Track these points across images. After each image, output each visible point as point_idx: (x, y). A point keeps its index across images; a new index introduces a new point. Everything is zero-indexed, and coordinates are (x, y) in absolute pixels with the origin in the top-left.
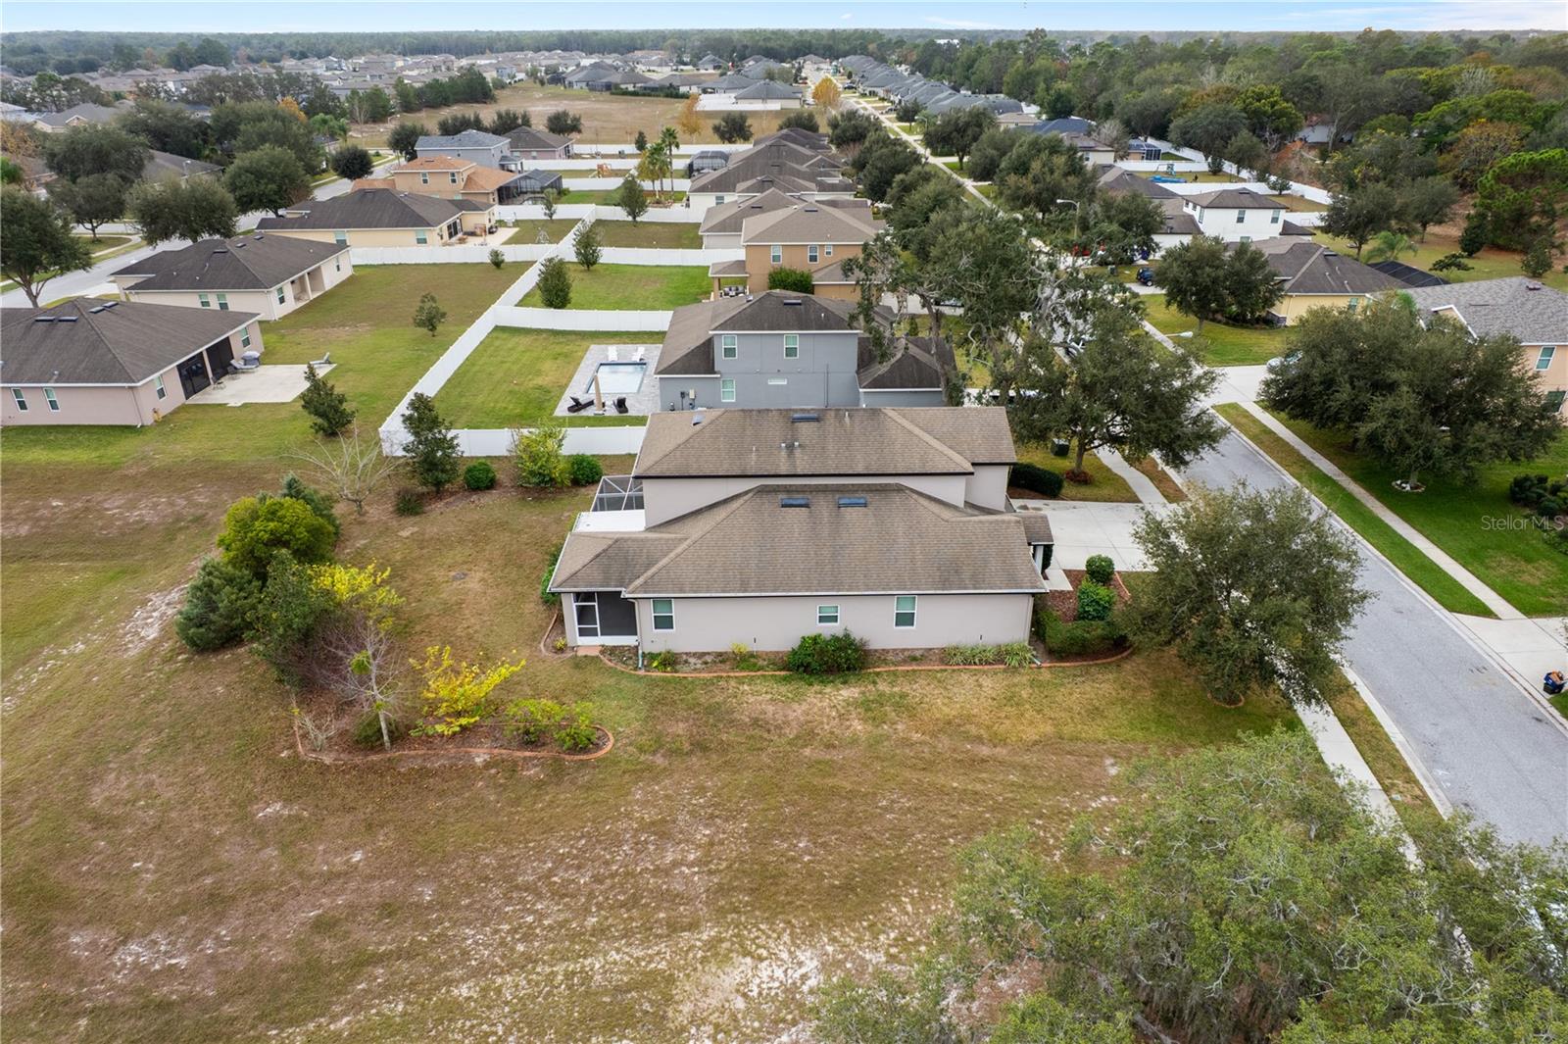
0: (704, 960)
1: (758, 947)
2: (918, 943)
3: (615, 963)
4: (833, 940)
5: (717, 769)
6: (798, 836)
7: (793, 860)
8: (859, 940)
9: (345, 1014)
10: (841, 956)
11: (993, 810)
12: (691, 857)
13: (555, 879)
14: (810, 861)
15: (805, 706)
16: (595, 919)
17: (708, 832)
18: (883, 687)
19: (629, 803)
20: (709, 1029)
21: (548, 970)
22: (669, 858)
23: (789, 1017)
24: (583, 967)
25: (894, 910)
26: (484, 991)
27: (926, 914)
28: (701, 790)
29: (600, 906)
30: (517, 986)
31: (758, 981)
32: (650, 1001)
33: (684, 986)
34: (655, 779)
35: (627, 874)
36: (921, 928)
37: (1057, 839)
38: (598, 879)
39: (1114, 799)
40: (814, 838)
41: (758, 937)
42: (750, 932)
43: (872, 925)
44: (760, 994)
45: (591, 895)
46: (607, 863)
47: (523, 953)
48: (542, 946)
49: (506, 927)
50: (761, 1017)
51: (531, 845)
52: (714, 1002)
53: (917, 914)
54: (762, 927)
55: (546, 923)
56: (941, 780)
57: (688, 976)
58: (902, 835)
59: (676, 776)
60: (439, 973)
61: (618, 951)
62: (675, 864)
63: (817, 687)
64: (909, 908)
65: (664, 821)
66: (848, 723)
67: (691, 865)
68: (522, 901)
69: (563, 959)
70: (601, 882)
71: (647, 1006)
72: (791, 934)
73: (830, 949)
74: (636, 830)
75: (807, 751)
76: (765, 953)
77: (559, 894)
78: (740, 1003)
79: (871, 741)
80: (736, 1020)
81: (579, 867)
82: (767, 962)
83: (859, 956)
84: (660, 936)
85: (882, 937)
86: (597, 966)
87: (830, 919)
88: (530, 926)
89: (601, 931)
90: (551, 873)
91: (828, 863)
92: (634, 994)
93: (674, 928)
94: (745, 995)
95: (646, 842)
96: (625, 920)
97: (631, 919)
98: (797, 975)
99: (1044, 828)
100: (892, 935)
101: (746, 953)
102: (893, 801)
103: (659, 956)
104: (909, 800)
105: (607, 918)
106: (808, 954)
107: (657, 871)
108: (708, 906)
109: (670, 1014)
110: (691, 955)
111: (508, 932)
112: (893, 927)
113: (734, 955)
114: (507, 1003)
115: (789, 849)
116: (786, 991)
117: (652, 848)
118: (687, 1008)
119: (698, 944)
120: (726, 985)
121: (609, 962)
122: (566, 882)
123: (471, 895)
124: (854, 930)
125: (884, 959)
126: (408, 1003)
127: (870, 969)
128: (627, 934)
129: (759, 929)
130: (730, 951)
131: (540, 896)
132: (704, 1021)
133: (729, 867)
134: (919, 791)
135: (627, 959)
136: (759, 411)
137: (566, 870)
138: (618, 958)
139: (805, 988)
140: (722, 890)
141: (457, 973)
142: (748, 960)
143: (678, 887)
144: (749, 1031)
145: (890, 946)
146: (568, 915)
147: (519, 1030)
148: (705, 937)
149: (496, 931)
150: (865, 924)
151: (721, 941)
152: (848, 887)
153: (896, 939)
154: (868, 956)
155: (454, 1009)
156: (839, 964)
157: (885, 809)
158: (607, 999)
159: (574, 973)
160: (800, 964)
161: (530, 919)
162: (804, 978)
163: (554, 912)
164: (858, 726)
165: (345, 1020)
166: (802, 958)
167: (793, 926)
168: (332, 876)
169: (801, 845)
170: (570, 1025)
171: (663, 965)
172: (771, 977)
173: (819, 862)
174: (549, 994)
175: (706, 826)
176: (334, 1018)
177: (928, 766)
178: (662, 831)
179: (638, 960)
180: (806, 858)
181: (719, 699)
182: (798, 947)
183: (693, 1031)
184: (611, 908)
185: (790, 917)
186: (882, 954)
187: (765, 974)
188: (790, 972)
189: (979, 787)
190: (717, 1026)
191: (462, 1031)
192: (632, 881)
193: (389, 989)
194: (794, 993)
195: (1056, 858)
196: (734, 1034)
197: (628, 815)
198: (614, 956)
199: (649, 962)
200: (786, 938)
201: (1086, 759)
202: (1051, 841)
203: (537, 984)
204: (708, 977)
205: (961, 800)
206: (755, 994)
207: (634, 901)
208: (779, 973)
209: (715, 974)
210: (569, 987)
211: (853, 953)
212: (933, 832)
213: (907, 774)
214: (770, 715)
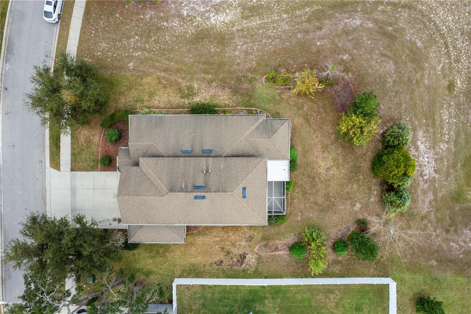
0: (235, 22)
1: (224, 25)
2: (189, 21)
3: (254, 22)
4: (207, 25)
5: (234, 71)
6: (214, 51)
7: (215, 46)
8: (202, 24)
9: (308, 11)
10: (206, 20)
11: (165, 55)
12: (239, 47)
13: (271, 40)
14: (211, 46)
15: (210, 94)
16: (260, 32)
17: (236, 53)
18: (187, 101)
19: (256, 60)
20: (234, 6)
21: (268, 20)
22: (245, 46)
23: (217, 6)
24: (261, 21)
25: (193, 31)
26: (281, 16)
27: (186, 29)
28: (238, 64)
29: (259, 35)
30: (274, 17)
31: (224, 16)
32: (246, 13)
33: (239, 16)
34: (250, 69)
35: (254, 42)
36: (188, 25)
37: (152, 43)
38: (261, 41)
39: (134, 54)
40: (210, 52)
41: (224, 27)
42: (226, 29)
43: (198, 28)
44: (223, 13)
45: (262, 37)
46: (259, 44)
47: (274, 24)
48: (271, 25)
49: (279, 29)
50: (223, 8)
51: (278, 48)
52: (233, 12)
53: (188, 29)
54: (223, 30)
55: (271, 31)
56: (176, 66)
57: (238, 19)
58: (189, 51)
59: (245, 69)
60: (291, 20)
61: (254, 25)
62: (243, 45)
63: (206, 102)
64: (190, 31)
65: (247, 55)
66: (198, 86)
67: (240, 45)
68: (277, 35)
69: (265, 23)
70: (260, 40)
71: (247, 12)
72: (216, 28)
73: (208, 23)
74: (253, 52)
75: (210, 77)
76: (223, 23)
77: (269, 37)
78: (227, 11)
79: (192, 79)
80: (228, 7)
81: (266, 43)
82: (222, 21)
83: (202, 20)
84: (245, 28)
85: (197, 24)
86: (258, 21)
87: (207, 31)
88: (274, 30)
89: (258, 29)
90: (272, 42)
91: (207, 45)
92: (249, 15)
93: (242, 30)
94: (226, 13)
95: (251, 50)
96: (253, 32)
97: (252, 32)
98: (216, 17)
99: (154, 47)
100: (194, 24)
101: (226, 23)
102: (189, 60)
103: (245, 24)
104: (185, 60)
105: (258, 32)
106: (213, 22)
107: (248, 43)
108: (235, 35)
109: (241, 10)
110: (238, 24)
111: (279, 28)
112: (194, 26)
113: (229, 23)
114: (275, 13)
115: (216, 49)
116: (218, 13)
117: (249, 49)
118: (238, 11)
119: (237, 26)
120: (230, 16)
121: (255, 22)
122: (268, 40)
123: (289, 36)
124: (203, 27)
125: (197, 18)
126: (296, 14)
127: (200, 16)
128: (252, 29)
129: (224, 29)
130: (230, 24)
131: (274, 36)
132: (235, 8)
133: (231, 44)
134: (182, 62)
135: (252, 23)
136: (219, 191)
137: (269, 42)
138: (254, 23)
139: (214, 13)
140: (232, 39)
141: (288, 20)
142: (226, 22)
143: (242, 39)
144: (225, 4)
145: (195, 21)
146: (266, 33)
147: (271, 7)
148: (235, 27)
149: (282, 28)
150: (200, 28)
151: (232, 27)
152: (203, 39)
153: (194, 23)
154: (200, 19)
155: (286, 12)
156: (206, 19)
157: (192, 58)
158: (255, 14)
159: (263, 19)
160: (215, 20)
161: (275, 31)
162: (214, 16)
163: (270, 33)
164: (196, 86)
165: (307, 10)
166: (214, 21)
167: (216, 30)
168: (323, 38)
169: (213, 50)
170: (261, 8)
171: (244, 21)
172: (221, 17)
173: (209, 45)
174: (267, 15)
175: (236, 55)
176: (310, 10)
177: (178, 71)
178: (247, 53)
179: (250, 23)
180: (212, 46)
181: (235, 97)
182: (215, 24)
183: (237, 6)
184: (257, 35)
185: (216, 32)
186: (197, 19)
187: (222, 18)
188: (217, 18)
189: (167, 62)
190: (232, 6)
191: (283, 7)
192: (253, 41)
193: (301, 16)
194: (216, 13)
195: (154, 38)
196: (228, 4)
197: (256, 57)
198: (255, 24)
199: (247, 22)
200: (218, 27)
201: (137, 69)
202: (153, 43)
203: (270, 17)
204: (234, 18)
205: (172, 58)
206: (224, 13)
207: (252, 36)
208: (219, 18)
209: (233, 19)
210: (263, 17)
211: (203, 21)
212: (181, 50)
213: (185, 68)
214: (220, 91)
